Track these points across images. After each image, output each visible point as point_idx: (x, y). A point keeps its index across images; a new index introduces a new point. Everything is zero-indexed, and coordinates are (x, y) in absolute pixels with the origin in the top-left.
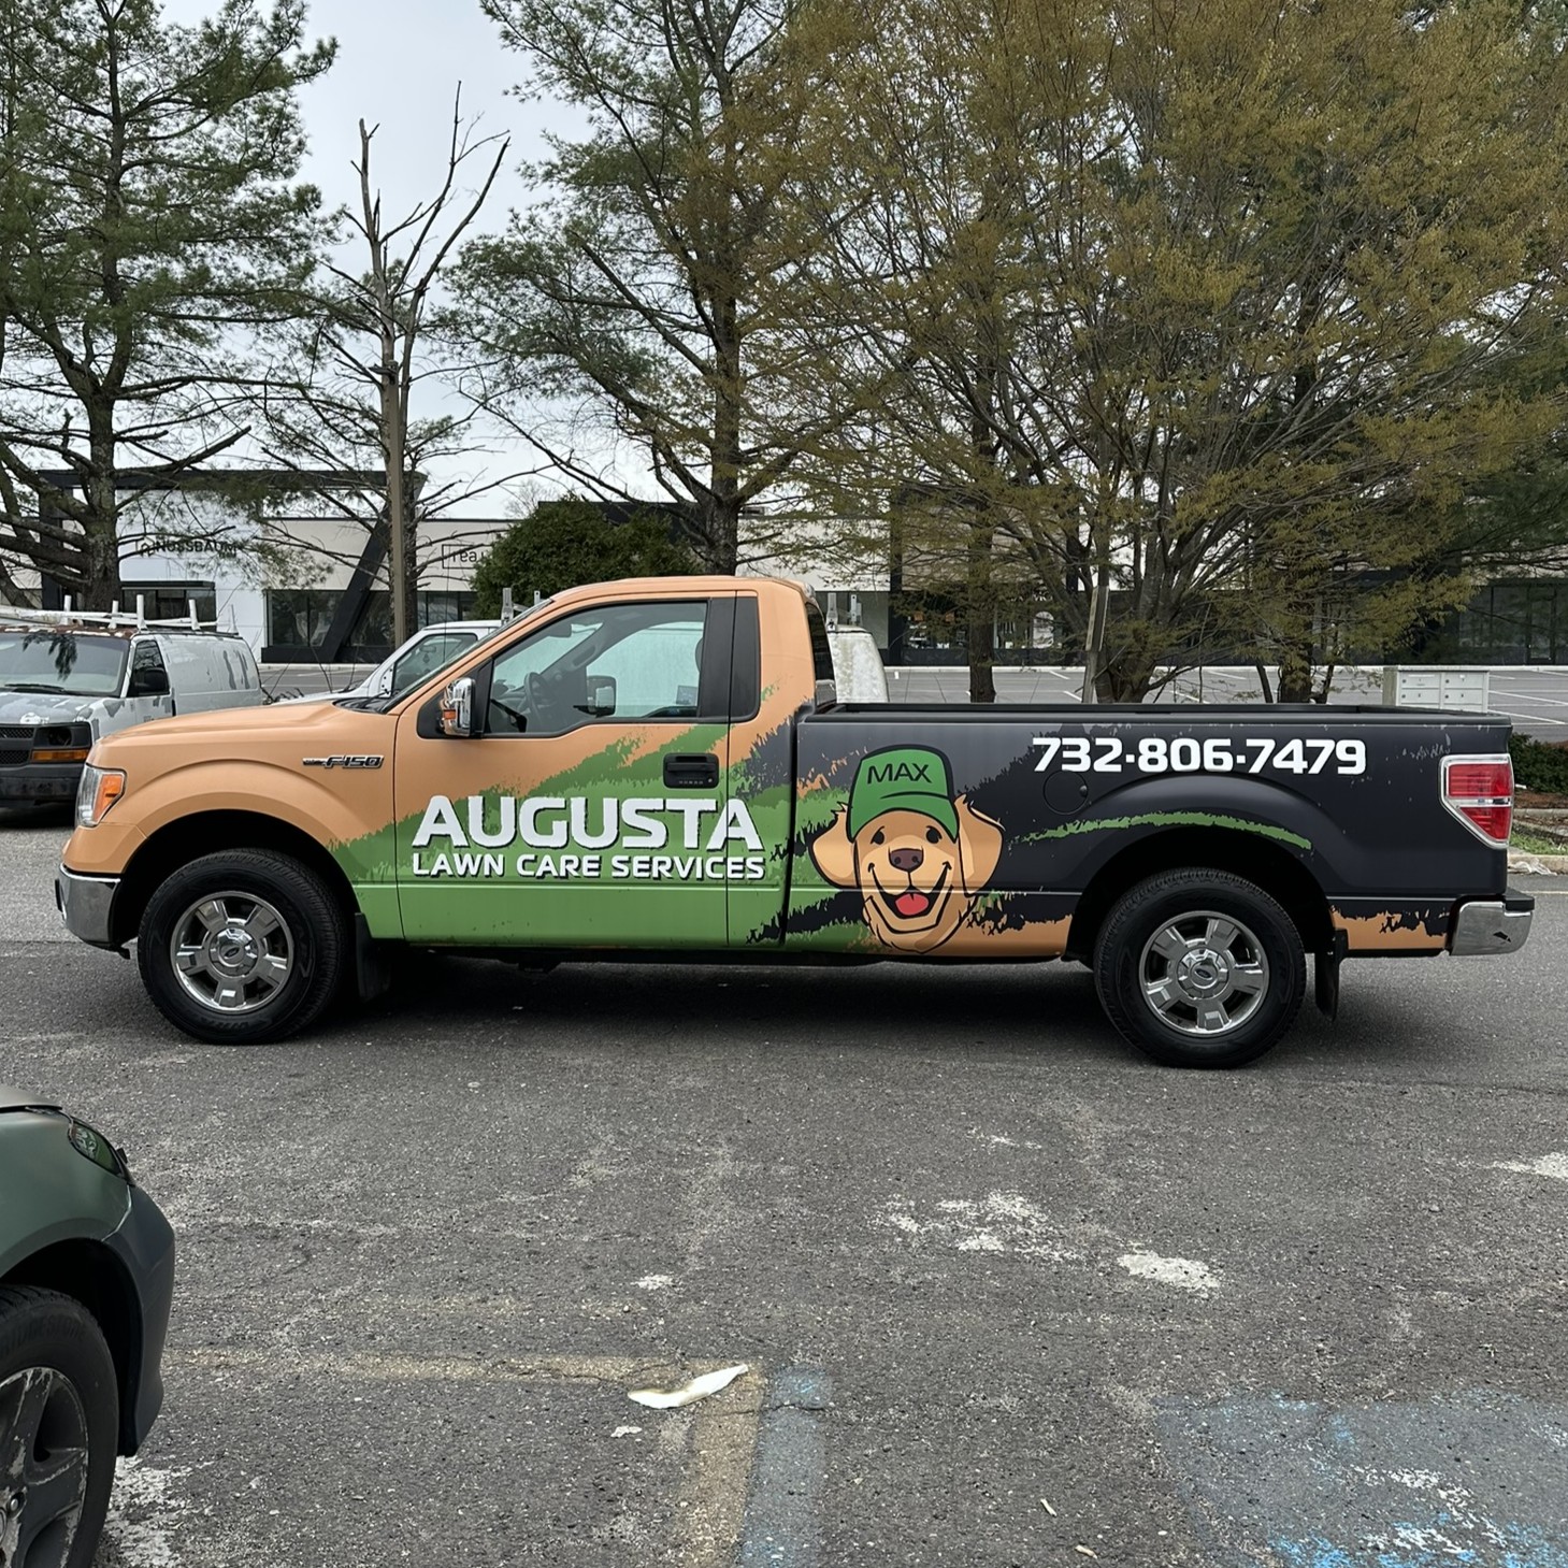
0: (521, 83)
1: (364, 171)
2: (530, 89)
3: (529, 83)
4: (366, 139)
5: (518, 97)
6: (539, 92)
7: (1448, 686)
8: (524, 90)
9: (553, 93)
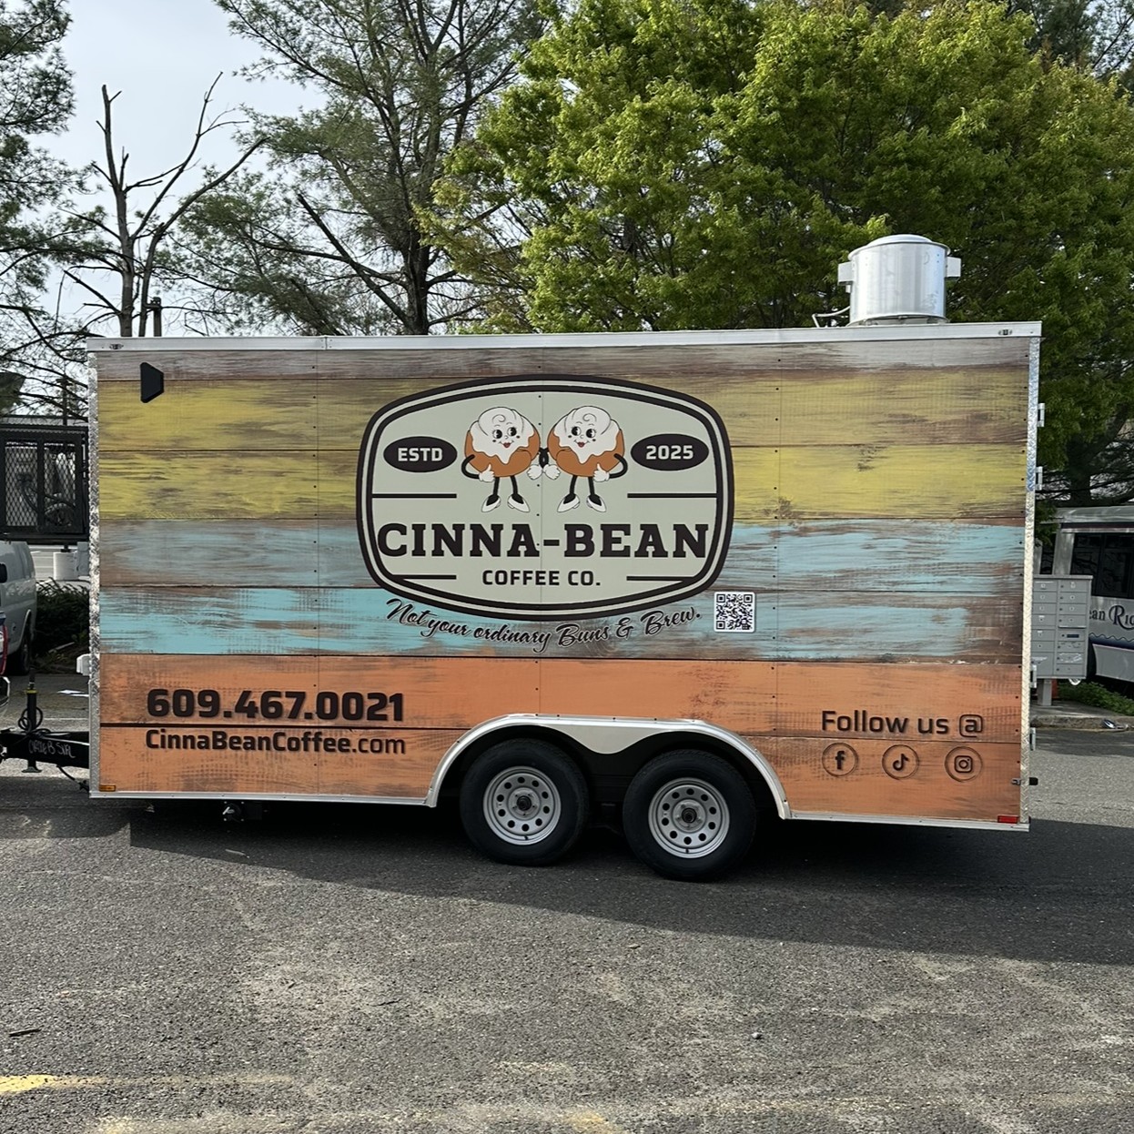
0: (248, 65)
1: (107, 131)
2: (256, 71)
3: (255, 66)
4: (107, 103)
5: (246, 77)
6: (263, 74)
7: (1063, 590)
8: (251, 72)
9: (275, 74)
